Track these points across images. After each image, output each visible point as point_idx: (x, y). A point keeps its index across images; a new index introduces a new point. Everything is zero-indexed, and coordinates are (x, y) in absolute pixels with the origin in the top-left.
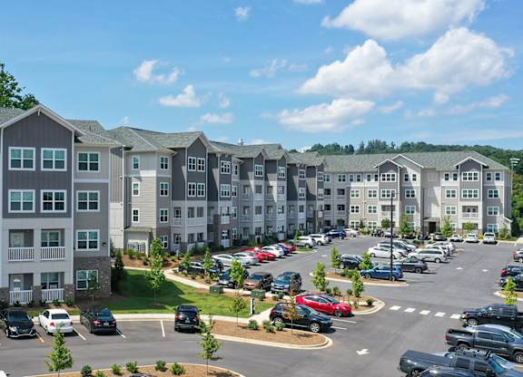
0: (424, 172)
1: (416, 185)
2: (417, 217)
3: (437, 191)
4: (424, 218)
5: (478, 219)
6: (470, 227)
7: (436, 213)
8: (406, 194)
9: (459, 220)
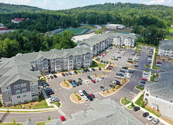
0: (124, 38)
1: (122, 39)
2: (122, 44)
3: (125, 40)
4: (123, 44)
5: (130, 45)
6: (128, 46)
7: (124, 43)
8: (121, 41)
9: (128, 45)
